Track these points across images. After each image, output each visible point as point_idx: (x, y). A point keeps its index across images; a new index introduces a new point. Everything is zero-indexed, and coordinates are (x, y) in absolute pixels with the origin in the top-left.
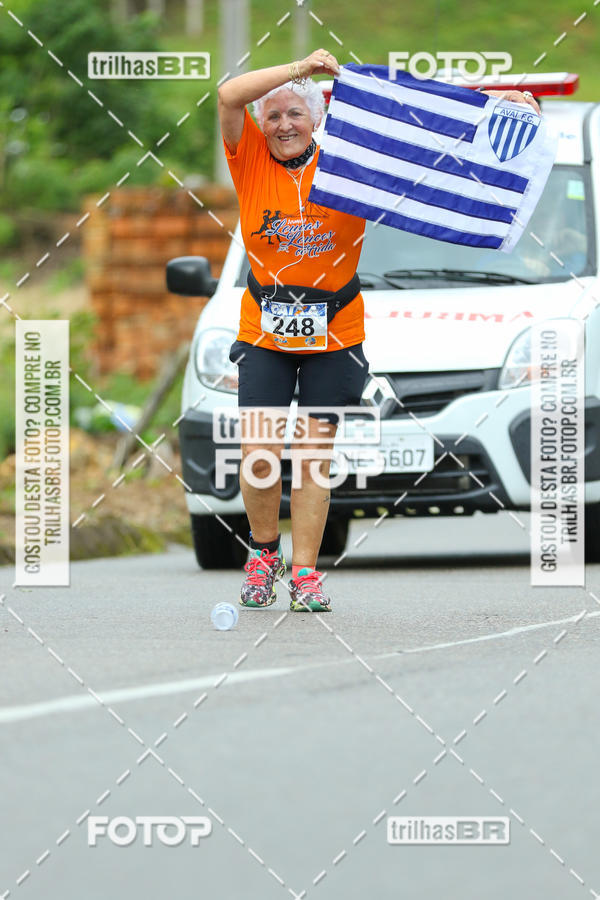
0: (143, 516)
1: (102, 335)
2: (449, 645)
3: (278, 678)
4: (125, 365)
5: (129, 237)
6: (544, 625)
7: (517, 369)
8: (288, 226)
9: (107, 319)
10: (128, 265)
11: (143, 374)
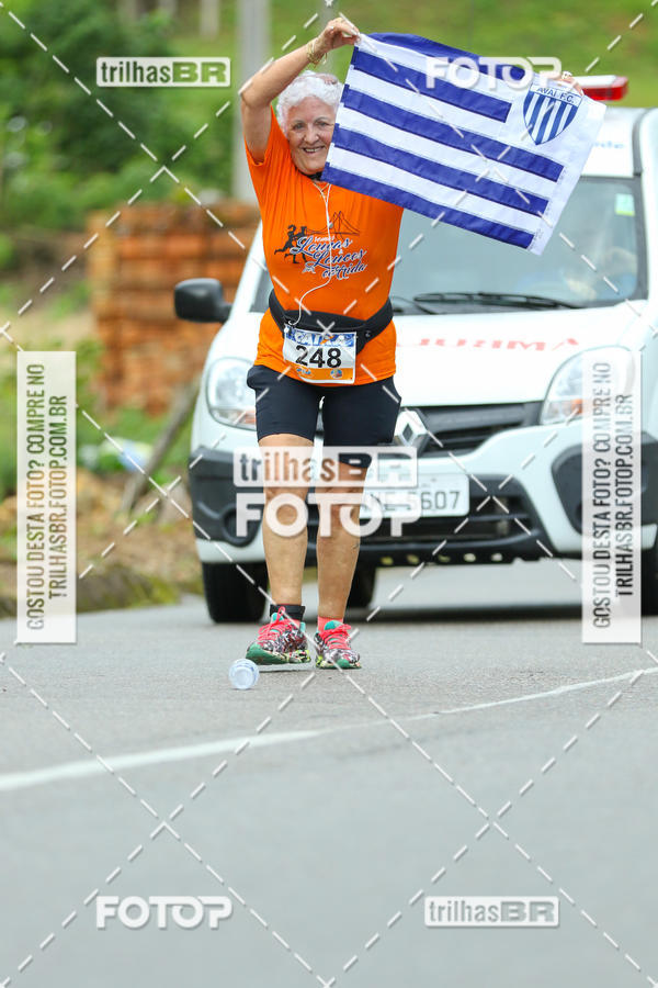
0: (154, 564)
1: (109, 365)
2: (489, 705)
3: (302, 742)
4: (134, 398)
5: (138, 258)
6: (594, 683)
7: (561, 402)
8: (315, 244)
9: (115, 347)
10: (137, 288)
11: (153, 408)
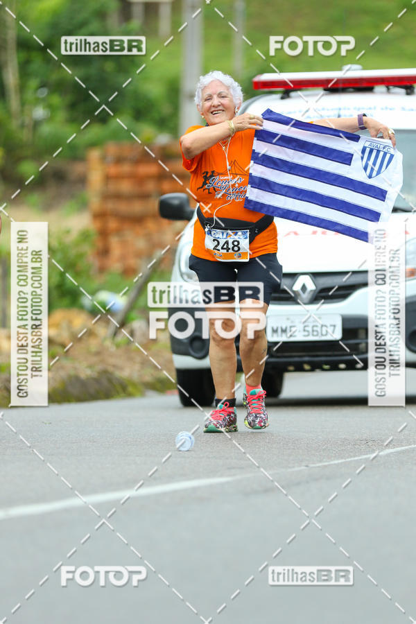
0: (128, 371)
1: (100, 245)
2: (340, 461)
3: (222, 484)
4: (115, 266)
5: (118, 177)
6: (406, 447)
8: (220, 181)
9: (104, 234)
10: (118, 196)
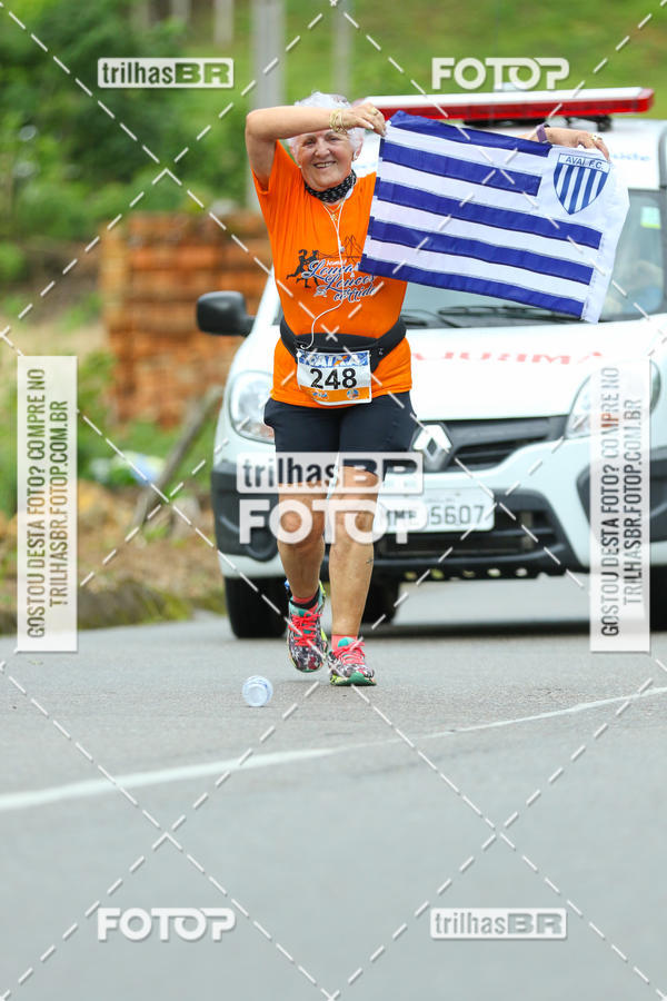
0: (167, 580)
1: (121, 378)
2: (507, 722)
3: (316, 760)
4: (146, 411)
5: (151, 269)
8: (327, 268)
9: (127, 360)
10: (149, 300)
11: (166, 421)
